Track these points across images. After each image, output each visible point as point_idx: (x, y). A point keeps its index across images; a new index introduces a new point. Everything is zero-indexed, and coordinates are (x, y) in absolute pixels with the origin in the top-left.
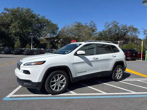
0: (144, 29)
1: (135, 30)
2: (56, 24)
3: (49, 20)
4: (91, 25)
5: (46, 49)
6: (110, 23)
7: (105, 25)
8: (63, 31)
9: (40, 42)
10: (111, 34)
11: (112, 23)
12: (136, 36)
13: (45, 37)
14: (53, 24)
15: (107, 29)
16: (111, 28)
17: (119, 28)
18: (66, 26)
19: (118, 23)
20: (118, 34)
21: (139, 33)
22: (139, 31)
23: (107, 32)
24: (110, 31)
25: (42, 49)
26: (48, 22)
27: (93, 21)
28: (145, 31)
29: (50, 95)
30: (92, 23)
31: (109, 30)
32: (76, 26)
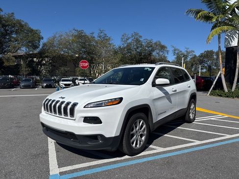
0: (173, 47)
1: (163, 48)
2: (37, 30)
3: (23, 21)
4: (100, 37)
5: (18, 76)
6: (130, 36)
7: (122, 39)
8: (51, 44)
9: (3, 63)
10: (130, 52)
11: (132, 36)
12: (164, 57)
13: (15, 54)
14: (32, 30)
15: (125, 45)
16: (130, 44)
17: (141, 44)
18: (57, 36)
19: (141, 37)
20: (140, 54)
21: (168, 52)
22: (168, 49)
23: (126, 49)
24: (129, 48)
25: (10, 76)
26: (22, 26)
27: (103, 30)
28: (175, 50)
29: (127, 157)
30: (102, 34)
31: (128, 46)
32: (75, 36)
